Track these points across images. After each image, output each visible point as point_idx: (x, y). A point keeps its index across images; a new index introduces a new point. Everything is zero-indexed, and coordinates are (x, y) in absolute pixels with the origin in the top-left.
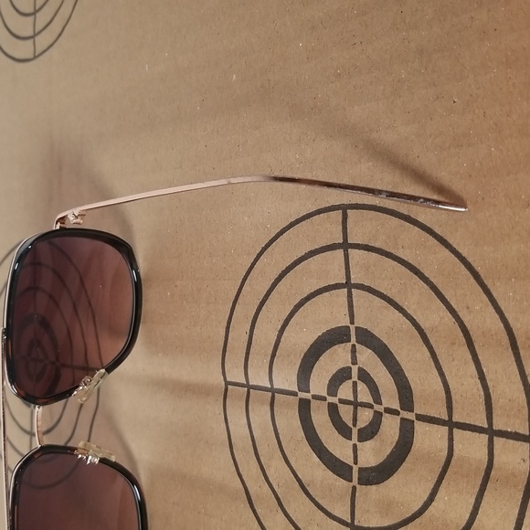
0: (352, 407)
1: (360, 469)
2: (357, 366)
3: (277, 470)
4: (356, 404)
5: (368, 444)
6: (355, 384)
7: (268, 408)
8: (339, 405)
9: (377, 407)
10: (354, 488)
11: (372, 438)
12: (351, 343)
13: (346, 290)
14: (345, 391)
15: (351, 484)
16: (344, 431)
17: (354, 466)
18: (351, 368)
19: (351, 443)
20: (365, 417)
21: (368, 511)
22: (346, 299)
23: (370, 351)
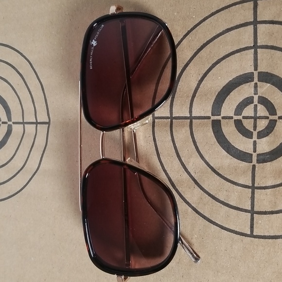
0: (253, 120)
1: (258, 154)
2: (257, 96)
3: (194, 163)
4: (255, 118)
5: (264, 139)
6: (256, 106)
7: (188, 129)
8: (243, 120)
9: (272, 117)
10: (254, 167)
11: (267, 135)
12: (254, 82)
13: (253, 50)
14: (248, 111)
15: (252, 164)
16: (247, 134)
17: (253, 153)
18: (253, 97)
19: (252, 140)
20: (262, 124)
21: (265, 177)
22: (252, 56)
23: (269, 85)
